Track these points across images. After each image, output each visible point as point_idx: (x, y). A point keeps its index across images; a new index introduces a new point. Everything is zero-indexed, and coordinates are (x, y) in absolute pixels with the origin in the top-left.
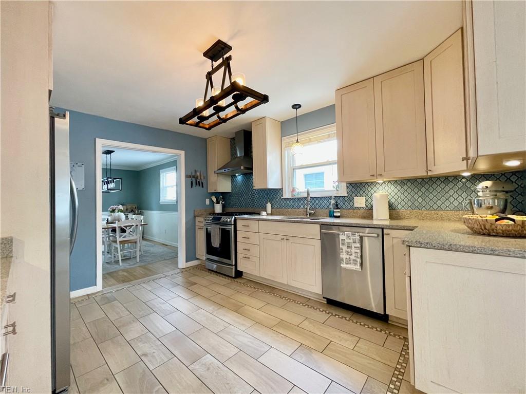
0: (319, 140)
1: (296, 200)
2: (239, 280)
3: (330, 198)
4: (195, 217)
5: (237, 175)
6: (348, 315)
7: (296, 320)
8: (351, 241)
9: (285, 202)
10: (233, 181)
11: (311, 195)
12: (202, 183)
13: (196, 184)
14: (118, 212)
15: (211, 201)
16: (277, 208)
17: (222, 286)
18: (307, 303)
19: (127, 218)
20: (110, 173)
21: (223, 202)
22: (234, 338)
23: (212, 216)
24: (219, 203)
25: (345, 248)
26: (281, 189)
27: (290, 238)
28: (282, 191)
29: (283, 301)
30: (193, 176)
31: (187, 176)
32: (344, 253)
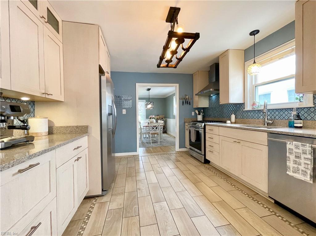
0: (281, 57)
1: (257, 112)
2: (206, 165)
3: (291, 109)
4: (185, 123)
5: (212, 95)
6: (295, 221)
7: (234, 204)
8: (300, 151)
9: (246, 114)
10: (210, 100)
11: (269, 108)
12: (190, 102)
13: (186, 103)
14: (153, 119)
15: (195, 113)
16: (240, 118)
17: (193, 166)
18: (252, 196)
19: (157, 122)
20: (149, 100)
21: (203, 114)
22: (184, 198)
23: (192, 123)
24: (200, 115)
25: (292, 157)
26: (243, 104)
27: (241, 142)
28: (244, 105)
29: (233, 188)
30: (184, 98)
31: (180, 99)
32: (292, 162)
